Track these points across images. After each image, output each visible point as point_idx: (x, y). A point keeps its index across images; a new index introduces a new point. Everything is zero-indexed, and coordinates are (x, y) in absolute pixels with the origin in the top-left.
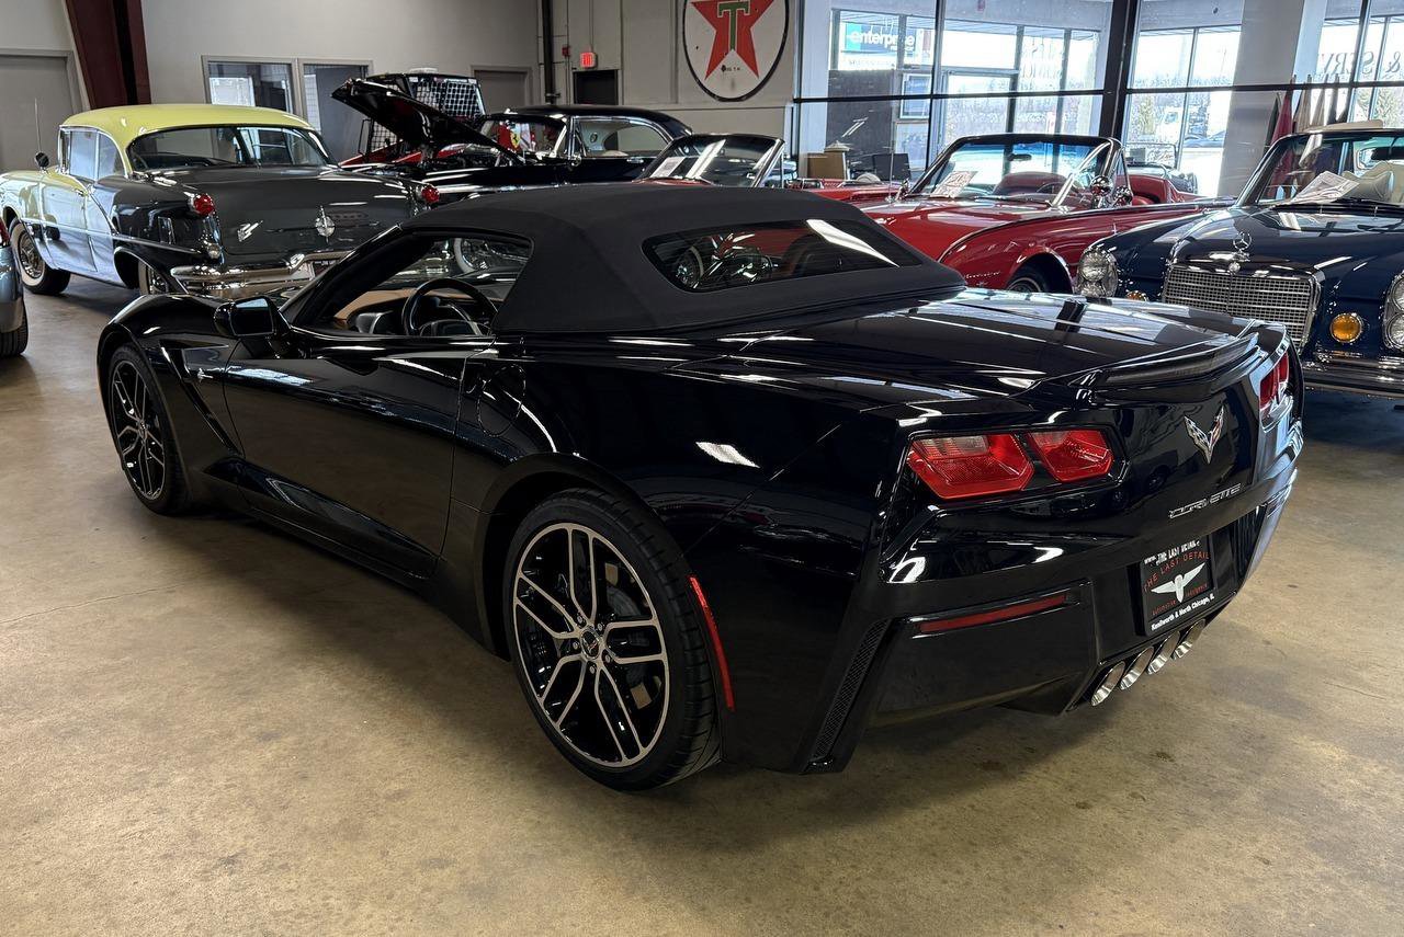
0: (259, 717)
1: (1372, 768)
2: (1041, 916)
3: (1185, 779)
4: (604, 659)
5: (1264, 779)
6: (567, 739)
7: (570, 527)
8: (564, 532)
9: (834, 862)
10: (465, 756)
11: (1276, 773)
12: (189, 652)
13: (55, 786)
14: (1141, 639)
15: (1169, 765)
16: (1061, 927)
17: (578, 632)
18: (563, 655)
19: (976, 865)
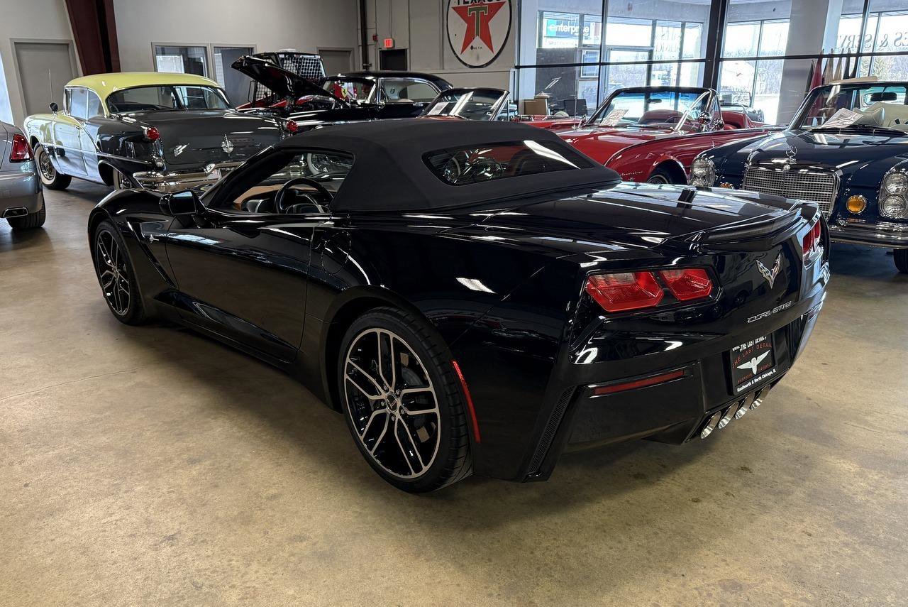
0: (188, 450)
1: (874, 476)
2: (670, 568)
3: (758, 484)
4: (400, 412)
5: (807, 483)
6: (378, 462)
7: (378, 331)
8: (375, 334)
9: (542, 536)
10: (315, 472)
11: (815, 479)
12: (146, 409)
13: (64, 492)
14: (732, 397)
15: (749, 475)
16: (683, 575)
17: (384, 396)
18: (375, 409)
19: (631, 537)
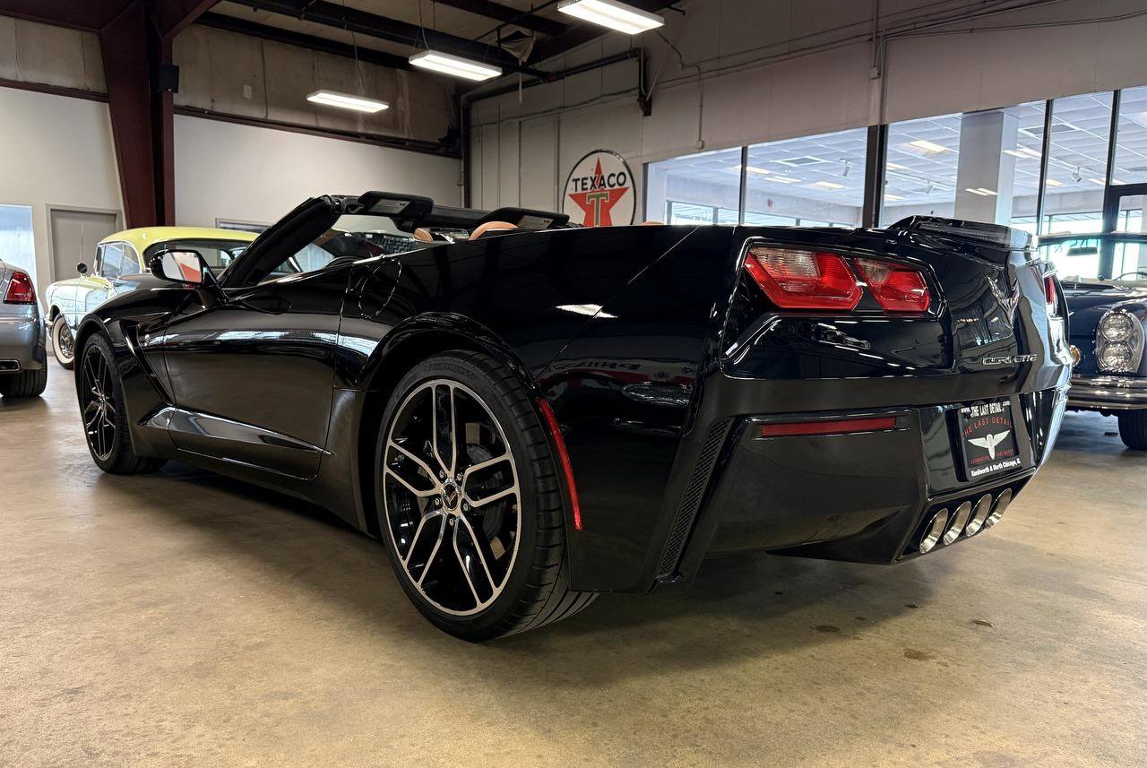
2: (891, 737)
3: (1006, 639)
4: (462, 508)
5: (1078, 639)
6: (427, 597)
7: (433, 384)
8: (428, 391)
11: (1089, 635)
14: (965, 484)
15: (989, 630)
17: (440, 488)
18: (426, 512)
19: (822, 699)
